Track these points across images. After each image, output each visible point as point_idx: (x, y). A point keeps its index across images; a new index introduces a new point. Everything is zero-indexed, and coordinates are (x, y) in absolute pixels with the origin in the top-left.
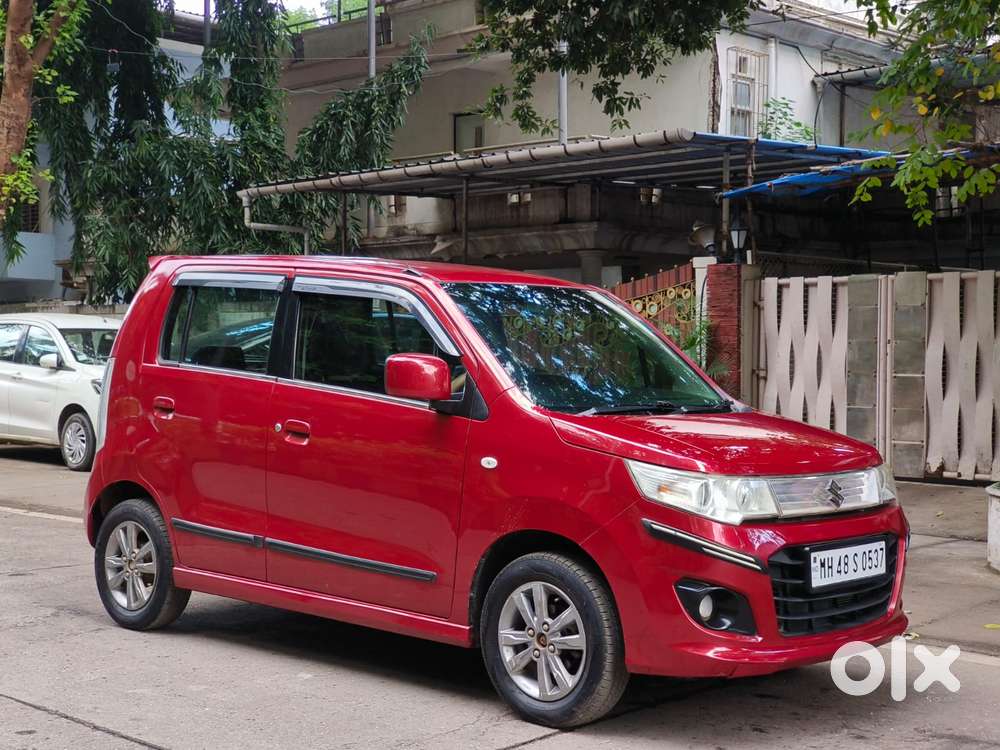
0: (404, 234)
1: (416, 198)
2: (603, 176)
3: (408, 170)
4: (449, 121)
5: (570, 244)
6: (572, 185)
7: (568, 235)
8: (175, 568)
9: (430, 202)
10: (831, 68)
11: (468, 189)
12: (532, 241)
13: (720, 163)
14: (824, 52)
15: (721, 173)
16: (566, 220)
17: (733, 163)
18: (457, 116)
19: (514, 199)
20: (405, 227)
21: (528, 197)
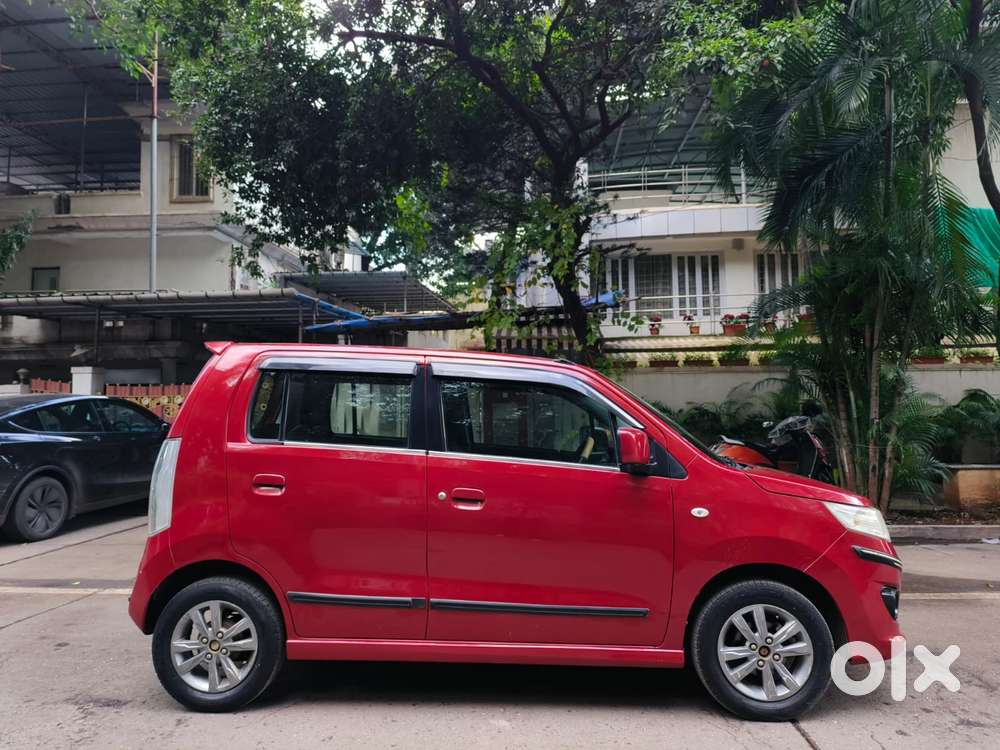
0: (10, 343)
1: (24, 318)
2: (186, 314)
3: (20, 300)
4: (29, 273)
5: (156, 354)
6: (161, 318)
7: (156, 348)
8: (289, 641)
9: (35, 323)
10: (281, 270)
11: (100, 315)
12: (127, 351)
13: (297, 312)
14: (278, 261)
15: (298, 317)
16: (153, 339)
17: (305, 312)
18: (35, 269)
19: (109, 324)
20: (11, 338)
21: (121, 324)
